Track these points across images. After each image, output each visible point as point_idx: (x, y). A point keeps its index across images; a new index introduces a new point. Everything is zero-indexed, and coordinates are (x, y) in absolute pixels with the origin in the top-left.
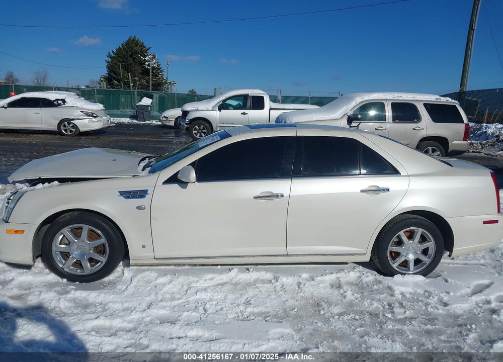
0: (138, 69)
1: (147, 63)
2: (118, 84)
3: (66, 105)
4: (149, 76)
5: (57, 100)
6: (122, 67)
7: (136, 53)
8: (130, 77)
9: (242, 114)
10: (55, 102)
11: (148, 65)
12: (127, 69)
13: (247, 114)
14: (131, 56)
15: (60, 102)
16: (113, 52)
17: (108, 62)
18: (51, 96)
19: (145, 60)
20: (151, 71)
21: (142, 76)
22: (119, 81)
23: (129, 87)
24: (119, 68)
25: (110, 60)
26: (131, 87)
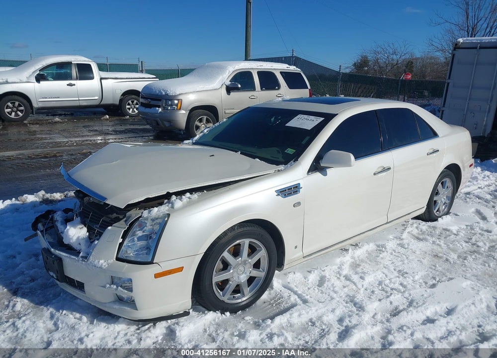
9: (68, 85)
13: (74, 85)
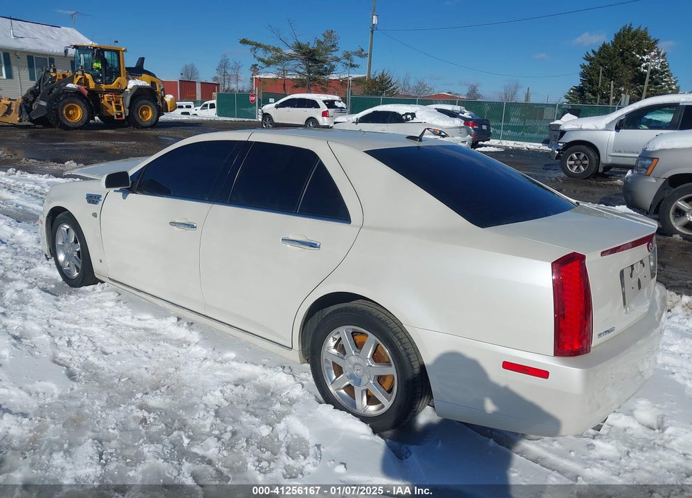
0: (629, 74)
1: (644, 64)
2: (592, 97)
3: (415, 120)
4: (644, 85)
5: (407, 114)
6: (603, 72)
7: (630, 49)
8: (612, 87)
10: (404, 117)
11: (646, 68)
12: (610, 74)
14: (622, 54)
15: (409, 116)
16: (593, 51)
17: (583, 67)
18: (401, 109)
19: (642, 59)
20: (648, 76)
21: (632, 85)
22: (594, 94)
23: (608, 102)
24: (599, 73)
25: (587, 63)
26: (611, 101)
